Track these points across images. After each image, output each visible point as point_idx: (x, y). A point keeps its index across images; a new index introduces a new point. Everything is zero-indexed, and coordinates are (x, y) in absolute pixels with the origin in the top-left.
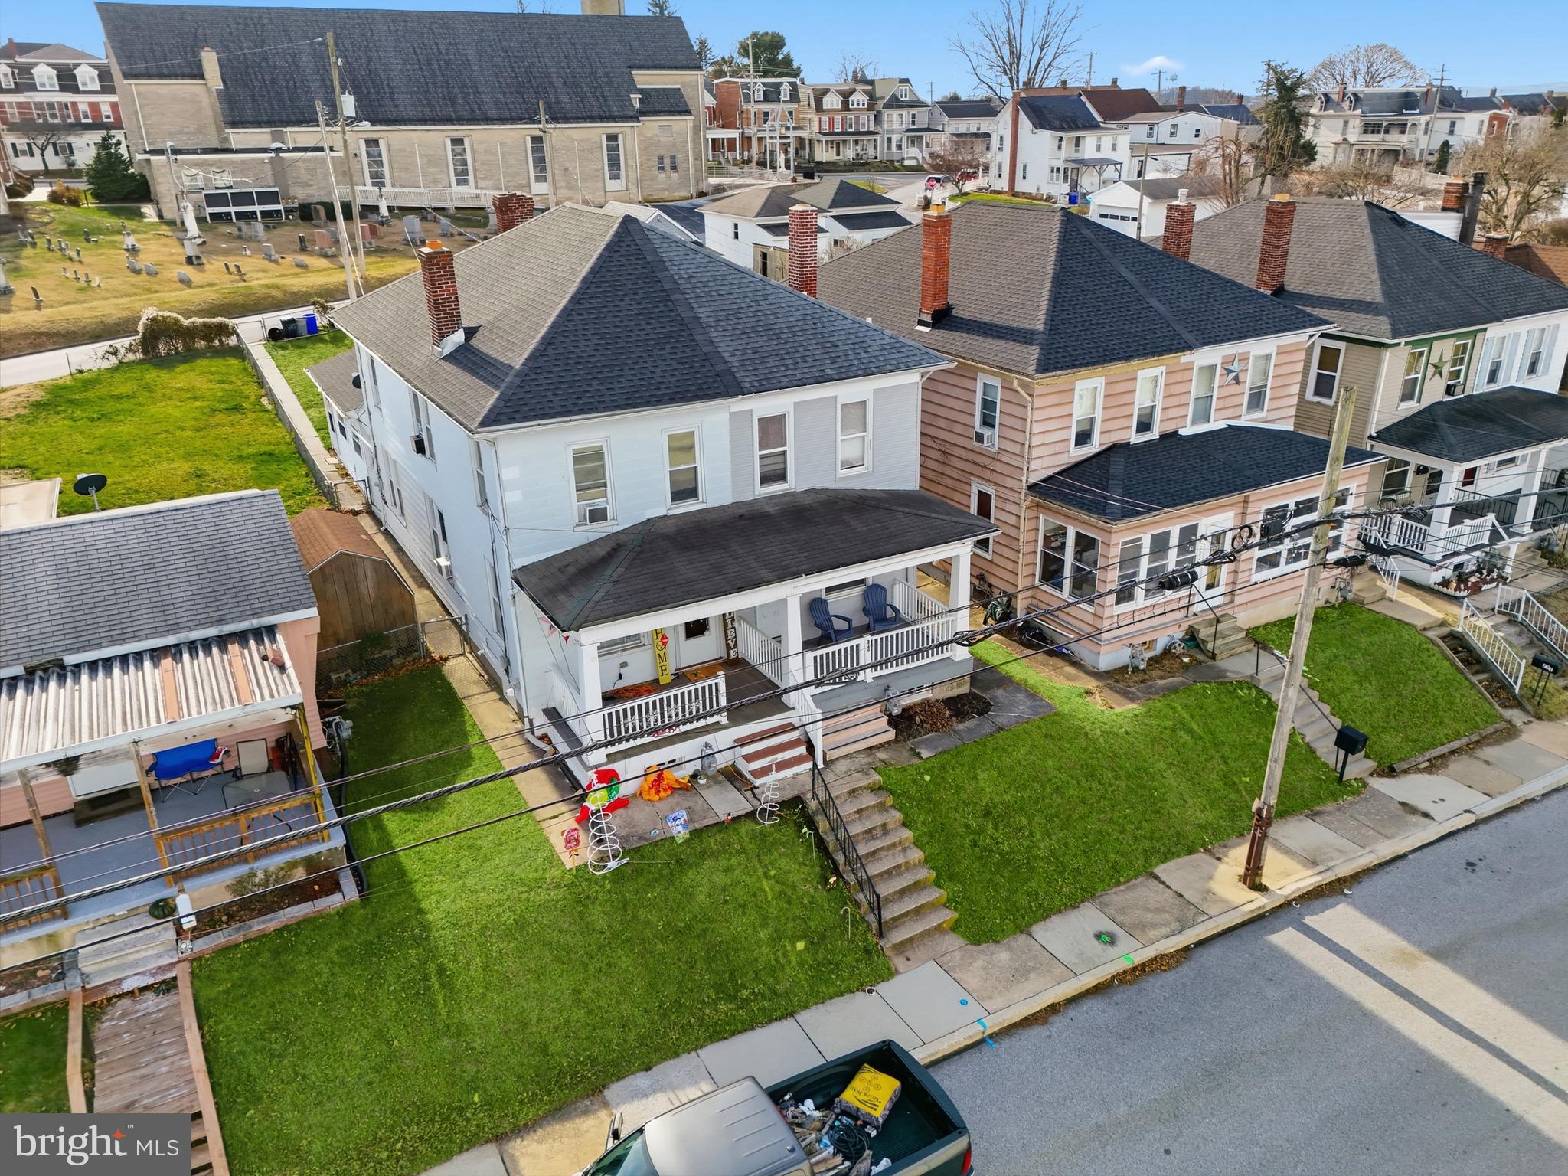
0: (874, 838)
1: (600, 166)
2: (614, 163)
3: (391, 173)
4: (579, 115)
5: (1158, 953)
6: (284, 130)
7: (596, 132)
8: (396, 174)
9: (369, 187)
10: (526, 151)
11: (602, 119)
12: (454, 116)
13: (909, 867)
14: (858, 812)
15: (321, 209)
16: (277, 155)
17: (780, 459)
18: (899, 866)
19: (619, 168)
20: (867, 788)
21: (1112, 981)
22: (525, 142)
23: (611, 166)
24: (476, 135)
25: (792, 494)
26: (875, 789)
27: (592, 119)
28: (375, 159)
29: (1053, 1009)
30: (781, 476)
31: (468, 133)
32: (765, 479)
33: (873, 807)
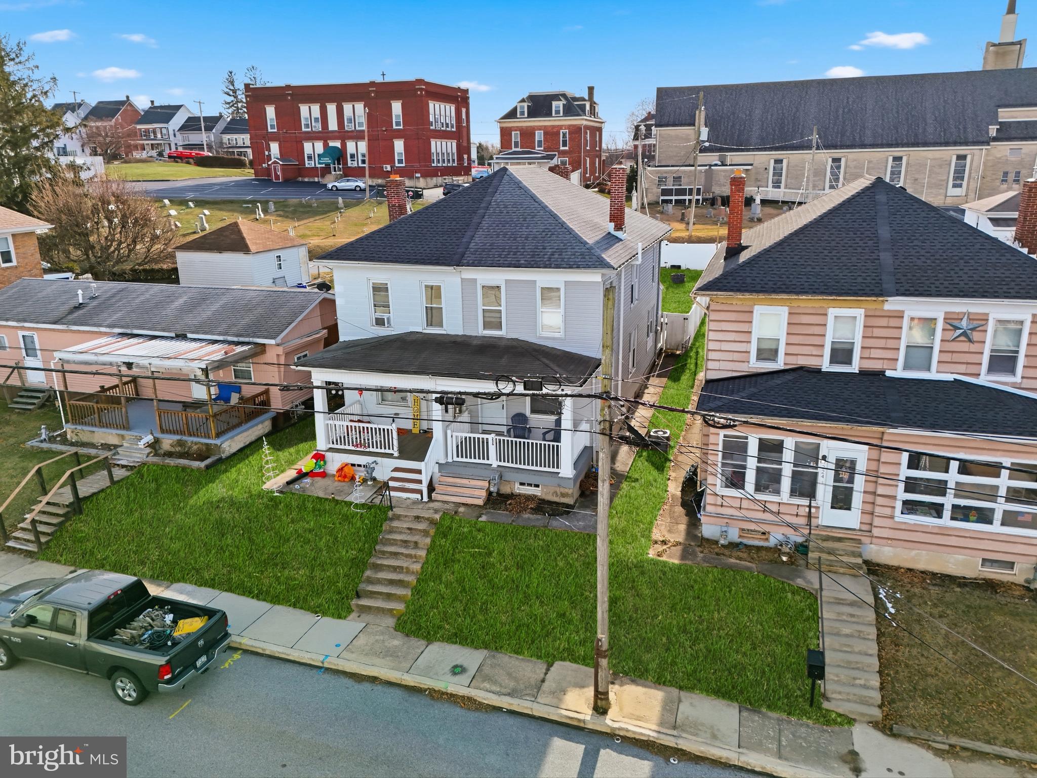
0: (406, 547)
1: (945, 178)
2: (959, 175)
3: (786, 181)
4: (938, 141)
5: (469, 695)
6: (727, 154)
7: (951, 153)
8: (789, 181)
9: (770, 188)
10: (886, 167)
11: (955, 144)
12: (839, 143)
13: (408, 571)
14: (409, 529)
15: (719, 198)
16: (710, 168)
17: (497, 315)
18: (402, 568)
19: (962, 179)
20: (428, 519)
21: (426, 690)
22: (887, 160)
23: (955, 179)
24: (851, 156)
25: (500, 339)
26: (432, 522)
27: (947, 144)
28: (778, 173)
29: (374, 680)
30: (499, 327)
31: (846, 154)
32: (487, 325)
33: (420, 530)
